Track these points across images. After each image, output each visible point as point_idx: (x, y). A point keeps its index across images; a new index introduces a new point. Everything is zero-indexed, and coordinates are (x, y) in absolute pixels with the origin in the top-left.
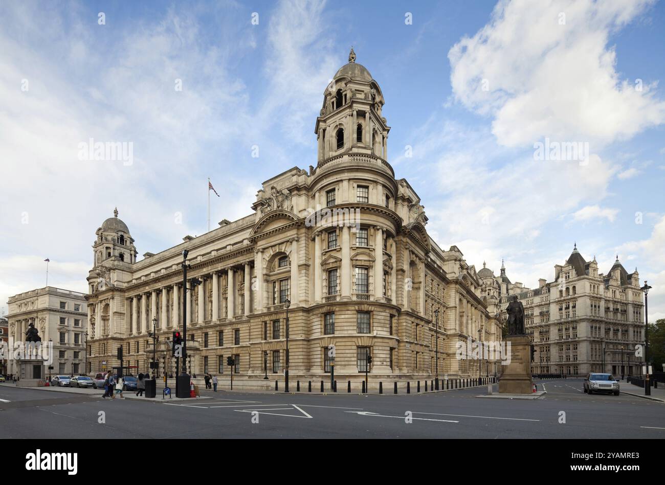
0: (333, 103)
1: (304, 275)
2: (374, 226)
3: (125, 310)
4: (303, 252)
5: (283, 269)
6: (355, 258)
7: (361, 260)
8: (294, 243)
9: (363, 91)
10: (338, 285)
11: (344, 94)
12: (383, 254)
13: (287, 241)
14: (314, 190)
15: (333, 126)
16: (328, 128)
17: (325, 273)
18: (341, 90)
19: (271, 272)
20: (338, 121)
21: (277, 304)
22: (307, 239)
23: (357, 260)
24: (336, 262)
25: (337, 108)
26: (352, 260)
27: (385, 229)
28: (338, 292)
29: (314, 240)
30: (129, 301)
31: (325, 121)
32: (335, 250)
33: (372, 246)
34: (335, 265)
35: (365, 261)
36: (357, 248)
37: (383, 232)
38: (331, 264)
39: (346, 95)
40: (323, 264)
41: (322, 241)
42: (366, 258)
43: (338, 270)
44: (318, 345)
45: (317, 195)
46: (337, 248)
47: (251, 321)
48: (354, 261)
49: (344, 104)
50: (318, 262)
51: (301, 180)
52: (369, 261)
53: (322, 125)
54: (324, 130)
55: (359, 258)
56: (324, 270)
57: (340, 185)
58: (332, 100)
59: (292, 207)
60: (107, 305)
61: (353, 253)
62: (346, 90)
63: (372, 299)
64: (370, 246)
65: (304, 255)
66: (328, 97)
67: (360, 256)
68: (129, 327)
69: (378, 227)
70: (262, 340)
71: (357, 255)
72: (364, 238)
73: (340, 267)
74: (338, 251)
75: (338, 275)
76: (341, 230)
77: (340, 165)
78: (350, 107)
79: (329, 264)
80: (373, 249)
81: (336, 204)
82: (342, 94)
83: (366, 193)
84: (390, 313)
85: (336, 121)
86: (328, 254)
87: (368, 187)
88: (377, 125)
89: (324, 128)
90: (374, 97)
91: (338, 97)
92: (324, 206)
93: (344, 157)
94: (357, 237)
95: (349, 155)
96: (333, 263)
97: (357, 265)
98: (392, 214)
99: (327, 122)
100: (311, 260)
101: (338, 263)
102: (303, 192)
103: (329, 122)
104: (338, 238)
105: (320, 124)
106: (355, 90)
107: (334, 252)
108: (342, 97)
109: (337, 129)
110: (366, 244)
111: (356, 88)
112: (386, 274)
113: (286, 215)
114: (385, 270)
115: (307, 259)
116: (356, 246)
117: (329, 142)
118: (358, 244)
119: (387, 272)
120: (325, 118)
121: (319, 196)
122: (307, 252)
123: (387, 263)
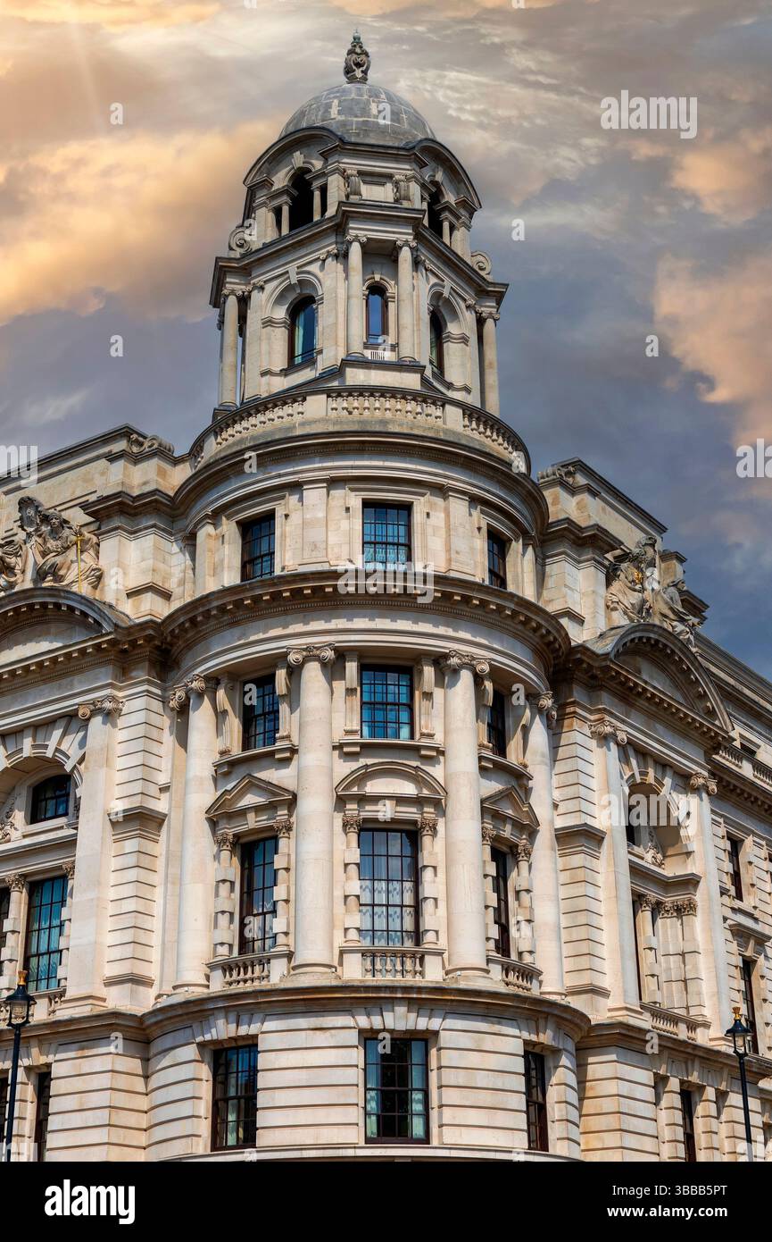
0: (278, 212)
1: (134, 858)
2: (438, 658)
6: (355, 790)
8: (101, 724)
9: (390, 177)
10: (281, 907)
11: (316, 184)
12: (482, 769)
13: (70, 715)
14: (194, 512)
15: (275, 287)
16: (255, 294)
17: (225, 854)
18: (309, 171)
20: (293, 271)
22: (154, 706)
23: (363, 800)
25: (292, 227)
26: (340, 797)
27: (486, 668)
28: (280, 938)
29: (183, 707)
31: (244, 272)
32: (272, 754)
33: (431, 736)
34: (267, 819)
35: (401, 800)
36: (363, 746)
37: (478, 679)
38: (251, 817)
39: (324, 190)
41: (220, 715)
42: (409, 789)
43: (282, 843)
45: (205, 531)
46: (279, 745)
48: (352, 806)
49: (317, 217)
50: (197, 802)
51: (142, 478)
52: (418, 801)
53: (234, 285)
54: (244, 301)
55: (374, 787)
56: (220, 842)
57: (295, 498)
58: (276, 203)
59: (99, 578)
61: (345, 768)
62: (324, 174)
63: (433, 973)
64: (422, 735)
65: (140, 772)
66: (261, 192)
67: (380, 779)
69: (454, 661)
71: (366, 775)
72: (398, 705)
73: (289, 829)
74: (280, 760)
75: (279, 862)
76: (295, 672)
77: (294, 427)
78: (339, 227)
79: (243, 813)
80: (437, 749)
81: (278, 572)
82: (309, 184)
83: (402, 529)
84: (526, 1035)
85: (287, 272)
86: (242, 771)
87: (407, 508)
88: (448, 283)
89: (243, 292)
90: (434, 190)
91: (295, 193)
92: (231, 577)
93: (308, 398)
94: (364, 700)
95: (329, 393)
96: (258, 809)
97: (365, 820)
98: (512, 606)
99: (256, 272)
100: (168, 796)
101: (284, 808)
102: (147, 520)
103: (260, 274)
104: (283, 705)
105: (228, 278)
106: (360, 172)
107: (265, 762)
108: (312, 194)
109: (292, 295)
110: (405, 731)
111: (363, 169)
112: (504, 853)
113: (72, 609)
114: (496, 837)
115: (152, 791)
116: (357, 739)
117: (260, 341)
118: (366, 728)
119: (511, 845)
120: (246, 261)
121: (212, 538)
122: (153, 762)
123: (506, 807)
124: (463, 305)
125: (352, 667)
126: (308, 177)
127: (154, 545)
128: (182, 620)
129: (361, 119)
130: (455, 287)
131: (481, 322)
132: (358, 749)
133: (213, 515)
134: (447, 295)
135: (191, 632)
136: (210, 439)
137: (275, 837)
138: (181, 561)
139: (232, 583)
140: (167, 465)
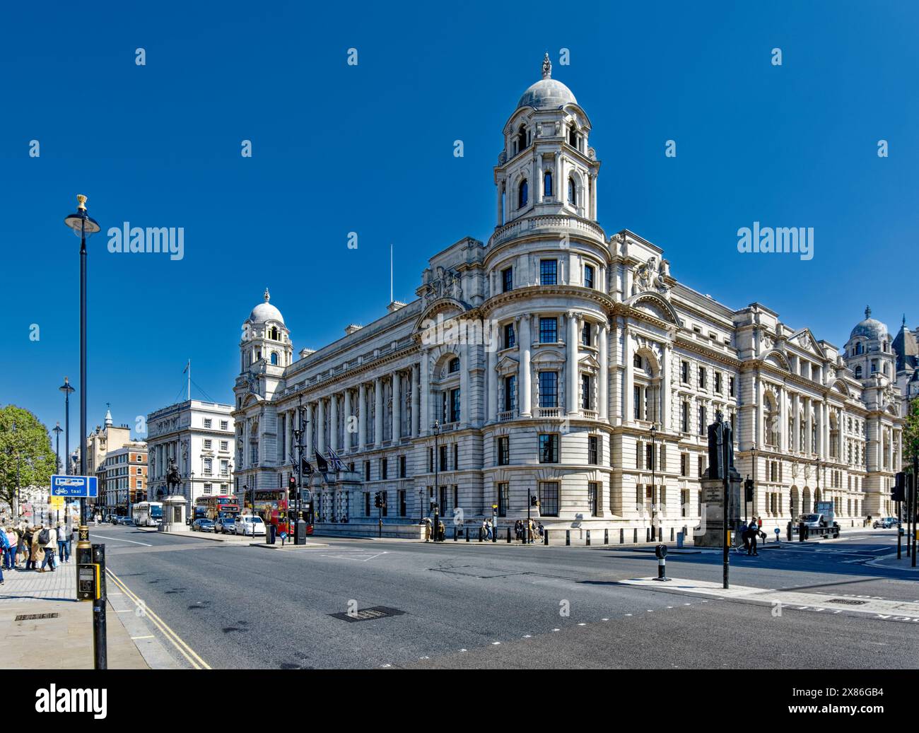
1: (476, 384)
2: (565, 314)
3: (275, 430)
4: (475, 353)
5: (454, 375)
6: (537, 360)
7: (545, 363)
9: (553, 124)
10: (516, 398)
11: (527, 130)
14: (488, 267)
15: (514, 177)
16: (508, 179)
17: (500, 382)
18: (525, 125)
19: (440, 379)
20: (519, 169)
21: (447, 424)
23: (539, 363)
24: (513, 366)
25: (519, 150)
26: (532, 363)
28: (515, 407)
30: (281, 418)
31: (504, 170)
32: (513, 349)
33: (562, 341)
34: (512, 370)
35: (551, 362)
36: (541, 346)
38: (507, 370)
39: (530, 132)
40: (499, 367)
42: (554, 359)
44: (490, 480)
45: (491, 274)
46: (515, 347)
47: (416, 446)
48: (536, 366)
49: (527, 145)
50: (492, 365)
51: (474, 255)
52: (557, 362)
53: (501, 175)
54: (504, 183)
55: (543, 359)
56: (498, 379)
57: (519, 261)
58: (514, 140)
59: (462, 293)
60: (256, 424)
61: (535, 353)
62: (530, 125)
64: (559, 340)
65: (476, 357)
66: (509, 136)
67: (544, 356)
68: (282, 453)
69: (570, 315)
70: (428, 472)
71: (540, 355)
72: (553, 331)
73: (518, 372)
74: (515, 351)
75: (515, 383)
76: (518, 322)
78: (534, 149)
79: (505, 368)
80: (564, 345)
81: (513, 288)
82: (525, 131)
83: (554, 269)
84: (590, 432)
85: (517, 170)
86: (504, 355)
87: (555, 261)
88: (577, 165)
89: (503, 179)
90: (571, 125)
91: (521, 135)
92: (499, 291)
93: (522, 222)
94: (541, 330)
96: (509, 367)
97: (540, 370)
99: (508, 170)
100: (485, 363)
101: (516, 367)
102: (475, 272)
103: (509, 171)
104: (516, 333)
105: (499, 174)
106: (542, 123)
107: (511, 352)
108: (526, 135)
109: (520, 179)
110: (554, 339)
111: (543, 121)
112: (588, 377)
113: (454, 304)
114: (584, 372)
115: (481, 362)
116: (538, 343)
117: (510, 198)
118: (542, 339)
119: (591, 374)
120: (504, 166)
121: (494, 276)
122: (481, 353)
123: (587, 362)
124: (582, 172)
125: (536, 320)
126: (524, 128)
127: (478, 280)
128: (486, 306)
130: (580, 166)
131: (590, 178)
132: (538, 347)
133: (494, 269)
134: (576, 170)
135: (488, 311)
136: (492, 240)
137: (514, 376)
138: (486, 285)
139: (500, 293)
140: (481, 250)
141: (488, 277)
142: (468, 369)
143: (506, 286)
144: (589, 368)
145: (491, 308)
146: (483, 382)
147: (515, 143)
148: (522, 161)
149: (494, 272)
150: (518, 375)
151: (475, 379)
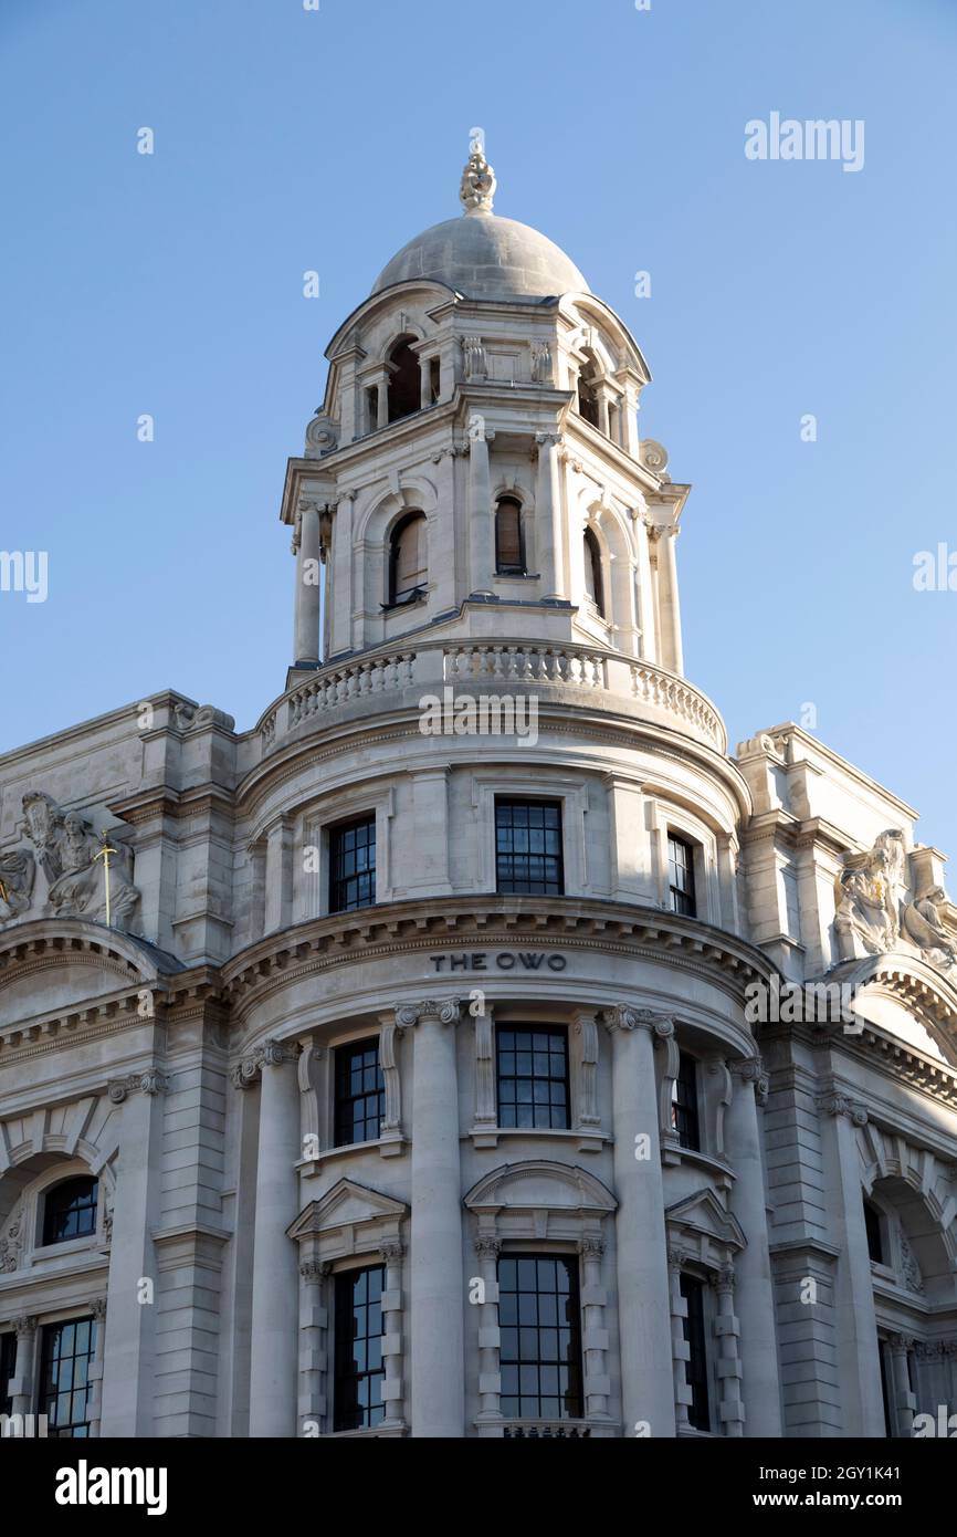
2: (601, 1014)
4: (184, 1159)
6: (490, 1202)
7: (526, 1212)
8: (140, 1103)
9: (524, 344)
10: (390, 1366)
11: (424, 358)
12: (666, 1166)
13: (96, 1095)
14: (263, 811)
15: (370, 499)
16: (344, 509)
17: (308, 1291)
18: (416, 339)
20: (393, 475)
22: (213, 1079)
23: (502, 1211)
24: (375, 1221)
25: (392, 417)
26: (467, 1211)
27: (667, 1027)
28: (390, 1410)
29: (253, 1084)
31: (329, 475)
32: (376, 1149)
33: (594, 1123)
34: (371, 1239)
35: (553, 1213)
36: (501, 1138)
37: (658, 1041)
38: (348, 1238)
39: (435, 365)
40: (304, 1226)
41: (300, 1093)
42: (565, 1198)
43: (390, 1275)
45: (275, 840)
46: (386, 1137)
48: (486, 1222)
49: (424, 404)
50: (269, 1218)
51: (194, 762)
52: (578, 1214)
53: (316, 490)
54: (327, 516)
55: (517, 1196)
56: (304, 1272)
57: (404, 790)
58: (369, 381)
59: (134, 905)
61: (477, 1169)
62: (434, 343)
64: (583, 1122)
65: (193, 1176)
66: (348, 369)
67: (521, 1184)
69: (625, 1019)
71: (509, 1176)
72: (549, 1079)
73: (402, 1252)
74: (386, 1158)
75: (387, 1300)
76: (400, 1035)
77: (401, 697)
78: (457, 418)
79: (336, 1231)
80: (604, 1142)
81: (381, 897)
82: (415, 357)
83: (550, 835)
85: (386, 478)
86: (333, 1173)
87: (556, 804)
88: (608, 489)
89: (327, 506)
90: (586, 359)
91: (396, 368)
92: (311, 905)
93: (418, 655)
94: (503, 1073)
95: (445, 647)
96: (357, 1227)
97: (506, 1242)
98: (704, 939)
99: (342, 478)
100: (234, 1207)
101: (392, 1228)
102: (200, 823)
103: (348, 479)
104: (390, 1083)
105: (305, 486)
106: (484, 341)
107: (366, 1161)
108: (418, 369)
109: (395, 510)
110: (557, 1115)
111: (488, 335)
112: (699, 1284)
113: (96, 948)
114: (689, 1263)
115: (211, 1201)
116: (492, 1128)
117: (353, 572)
118: (508, 1112)
119: (709, 1272)
120: (329, 462)
121: (288, 848)
122: (213, 1160)
123: (698, 1220)
124: (627, 513)
125: (482, 1031)
126: (412, 347)
127: (210, 858)
128: (248, 964)
129: (484, 267)
130: (621, 492)
131: (654, 535)
132: (493, 1142)
133: (289, 818)
134: (606, 504)
135: (262, 980)
136: (284, 711)
137: (382, 1266)
138: (247, 876)
139: (316, 915)
140: (225, 744)
141: (261, 845)
142: (149, 1230)
143: (344, 886)
144: (705, 1241)
145: (276, 972)
146: (217, 1293)
147: (373, 392)
148: (406, 449)
149: (289, 829)
150: (401, 1267)
151: (185, 1277)
